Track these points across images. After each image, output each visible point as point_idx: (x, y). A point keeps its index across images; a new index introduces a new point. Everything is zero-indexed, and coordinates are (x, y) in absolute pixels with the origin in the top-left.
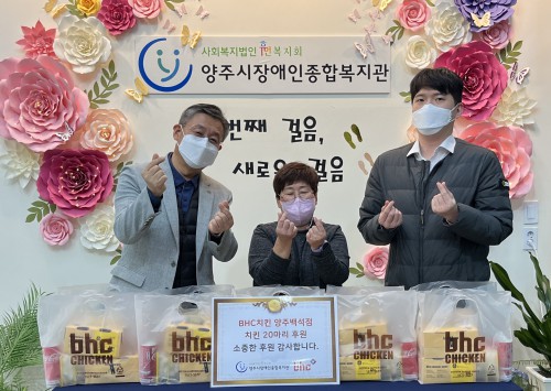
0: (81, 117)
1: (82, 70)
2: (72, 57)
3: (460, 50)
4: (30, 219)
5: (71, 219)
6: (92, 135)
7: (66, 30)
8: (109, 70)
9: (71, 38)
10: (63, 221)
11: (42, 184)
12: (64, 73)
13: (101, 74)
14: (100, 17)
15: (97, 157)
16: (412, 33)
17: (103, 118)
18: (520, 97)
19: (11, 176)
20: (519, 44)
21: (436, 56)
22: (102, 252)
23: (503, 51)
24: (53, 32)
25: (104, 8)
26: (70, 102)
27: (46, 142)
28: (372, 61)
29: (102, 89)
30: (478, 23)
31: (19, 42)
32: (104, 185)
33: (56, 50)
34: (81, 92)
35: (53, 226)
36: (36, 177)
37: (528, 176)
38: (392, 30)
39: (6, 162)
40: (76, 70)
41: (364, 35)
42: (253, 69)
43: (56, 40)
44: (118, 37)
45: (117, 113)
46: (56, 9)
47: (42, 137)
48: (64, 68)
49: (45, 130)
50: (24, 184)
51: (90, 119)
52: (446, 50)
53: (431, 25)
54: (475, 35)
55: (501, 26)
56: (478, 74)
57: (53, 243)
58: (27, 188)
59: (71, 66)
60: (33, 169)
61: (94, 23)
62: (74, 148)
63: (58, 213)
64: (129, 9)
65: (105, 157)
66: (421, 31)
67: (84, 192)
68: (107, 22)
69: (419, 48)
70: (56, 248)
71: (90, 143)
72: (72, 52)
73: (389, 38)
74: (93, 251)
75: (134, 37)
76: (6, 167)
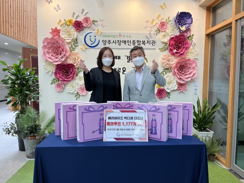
0: (68, 54)
1: (68, 41)
2: (65, 37)
3: (176, 37)
4: (52, 84)
5: (64, 84)
6: (70, 60)
7: (64, 30)
8: (76, 41)
9: (65, 32)
10: (61, 84)
11: (56, 74)
12: (63, 42)
13: (73, 42)
14: (74, 26)
15: (72, 66)
16: (162, 32)
17: (74, 55)
18: (194, 50)
19: (47, 71)
20: (193, 35)
21: (169, 38)
22: (72, 93)
23: (188, 37)
24: (60, 30)
25: (75, 24)
26: (64, 50)
27: (57, 61)
28: (151, 40)
29: (73, 46)
30: (182, 29)
31: (50, 33)
32: (74, 74)
33: (61, 35)
34: (67, 47)
35: (58, 86)
36: (54, 71)
37: (196, 73)
38: (157, 31)
39: (45, 67)
40: (66, 41)
41: (149, 32)
42: (117, 42)
43: (61, 32)
44: (78, 32)
45: (78, 53)
46: (61, 24)
47: (56, 60)
48: (63, 40)
49: (57, 58)
50: (50, 73)
51: (70, 55)
52: (172, 37)
53: (168, 30)
54: (180, 32)
55: (188, 30)
56: (181, 43)
57: (58, 91)
58: (51, 75)
59: (65, 40)
60: (53, 69)
61: (72, 28)
62: (65, 63)
63: (60, 82)
64: (82, 24)
65: (74, 66)
66: (165, 31)
67: (68, 76)
68: (75, 28)
69: (164, 36)
70: (59, 92)
71: (70, 62)
72: (65, 36)
73: (156, 33)
74: (70, 93)
75: (83, 32)
76: (45, 68)
